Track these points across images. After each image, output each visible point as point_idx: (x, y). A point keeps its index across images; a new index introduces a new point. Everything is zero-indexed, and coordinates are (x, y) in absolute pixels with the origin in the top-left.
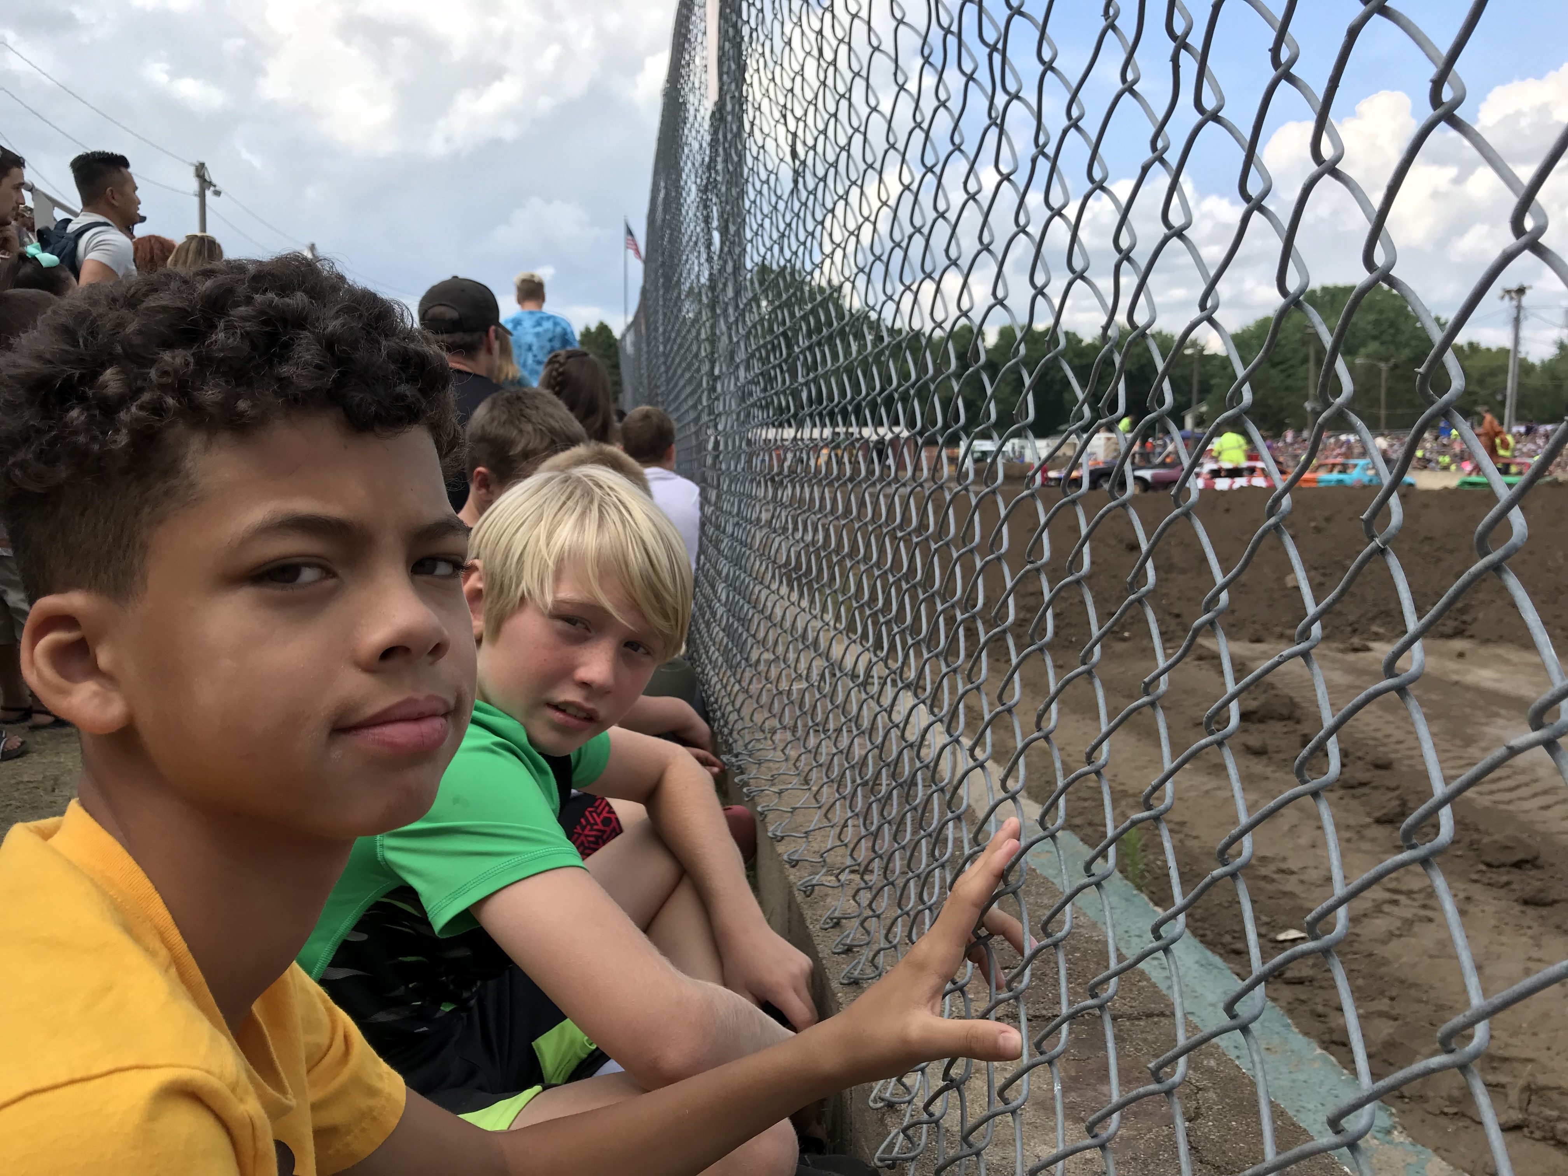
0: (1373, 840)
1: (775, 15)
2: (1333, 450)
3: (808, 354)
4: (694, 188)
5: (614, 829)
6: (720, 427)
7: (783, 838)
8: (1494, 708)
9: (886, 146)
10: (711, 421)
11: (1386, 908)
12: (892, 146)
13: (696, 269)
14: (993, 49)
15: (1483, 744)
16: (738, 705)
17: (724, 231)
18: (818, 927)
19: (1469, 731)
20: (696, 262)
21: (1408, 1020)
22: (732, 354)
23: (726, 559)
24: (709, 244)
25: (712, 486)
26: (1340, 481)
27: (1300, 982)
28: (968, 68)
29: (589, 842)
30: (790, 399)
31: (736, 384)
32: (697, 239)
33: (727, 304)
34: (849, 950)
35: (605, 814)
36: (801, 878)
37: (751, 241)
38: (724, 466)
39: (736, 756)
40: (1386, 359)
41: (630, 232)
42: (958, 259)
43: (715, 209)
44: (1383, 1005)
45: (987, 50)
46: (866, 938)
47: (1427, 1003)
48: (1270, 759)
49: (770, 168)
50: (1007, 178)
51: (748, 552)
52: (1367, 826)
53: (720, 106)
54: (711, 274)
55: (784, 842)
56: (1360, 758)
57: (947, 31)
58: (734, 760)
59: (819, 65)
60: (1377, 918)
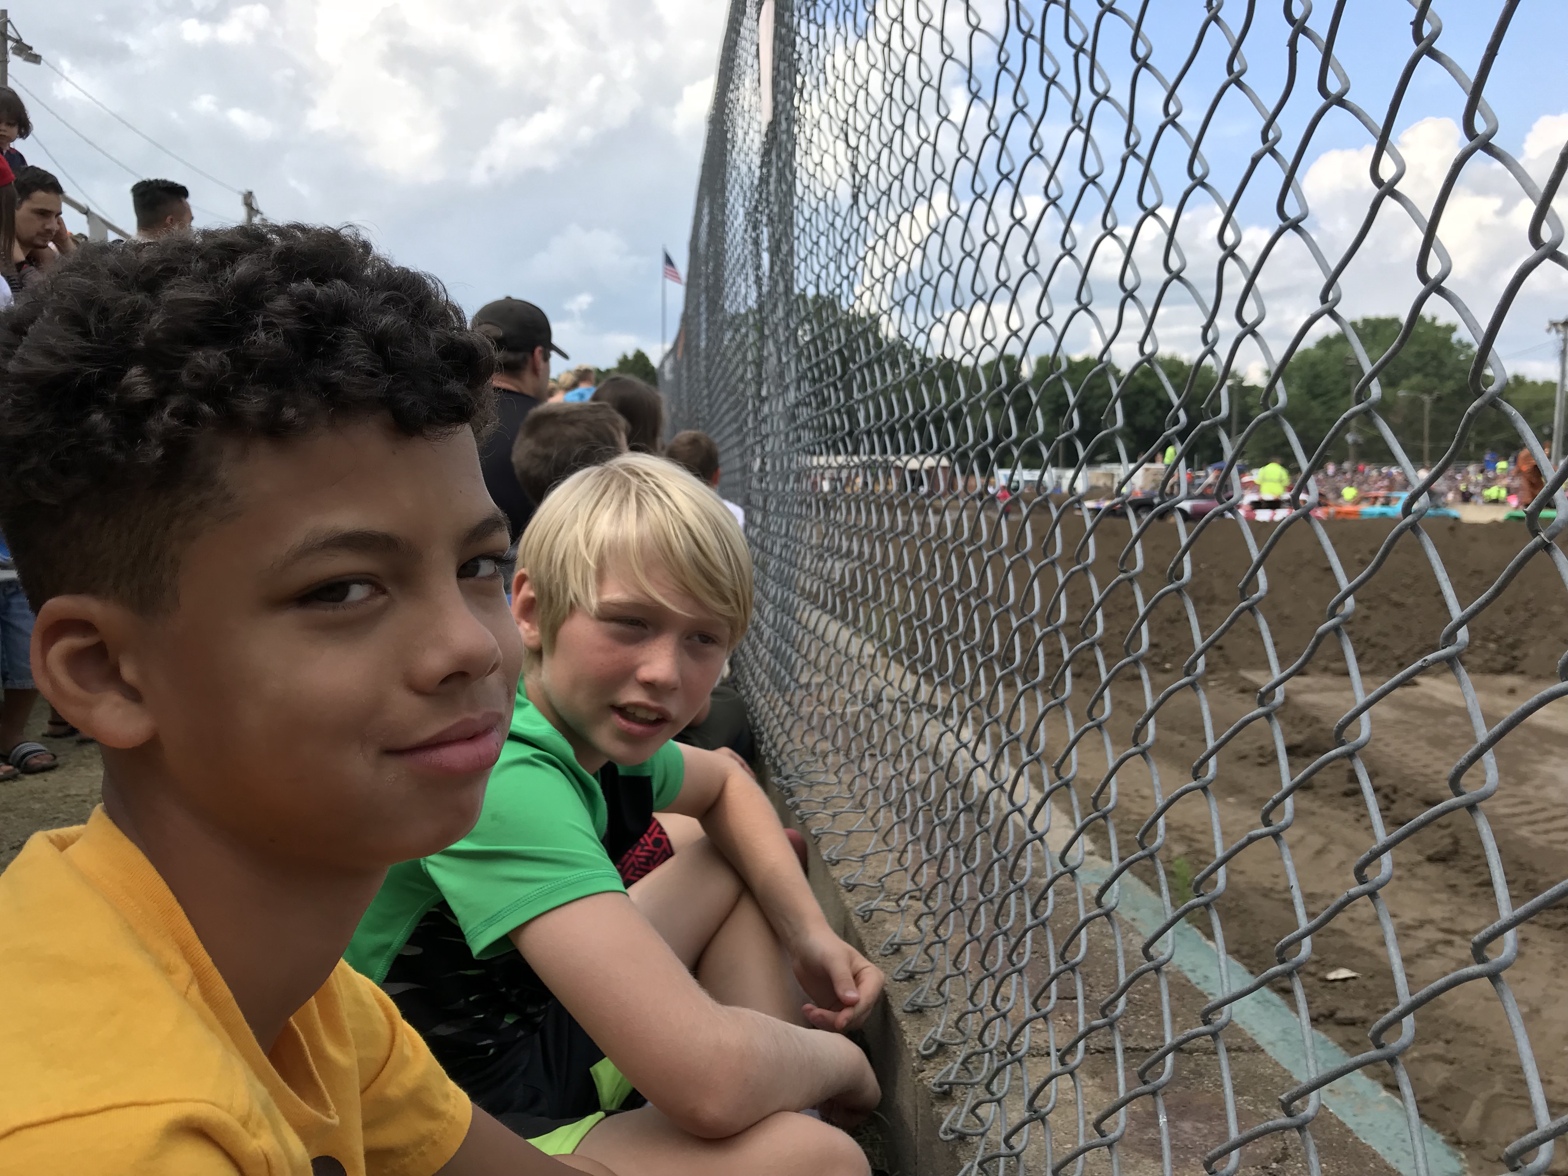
0: (1425, 879)
1: (838, 29)
2: (1375, 482)
3: (866, 371)
4: (741, 211)
5: (665, 851)
6: (768, 448)
7: (838, 862)
8: (1547, 746)
9: (958, 155)
10: (756, 443)
11: (1440, 948)
12: (964, 155)
13: (743, 291)
14: (1080, 49)
15: (1537, 782)
16: (788, 725)
17: (775, 251)
18: (877, 952)
19: (1523, 768)
20: (743, 285)
21: (1465, 1064)
22: (781, 375)
23: (774, 579)
24: (758, 267)
25: (758, 508)
26: (1383, 515)
27: (1352, 1023)
28: (1049, 71)
29: (640, 863)
30: (845, 417)
31: (784, 403)
32: (745, 261)
33: (777, 325)
34: (911, 977)
35: (655, 835)
36: (857, 903)
37: (805, 260)
38: (771, 487)
39: (787, 778)
40: (1430, 392)
41: (669, 261)
42: (1036, 266)
43: (765, 230)
44: (1438, 1048)
45: (1073, 51)
46: (929, 966)
47: (1483, 1046)
48: (1316, 793)
49: (827, 184)
50: (1092, 181)
51: (797, 573)
52: (1419, 864)
53: (773, 125)
54: (760, 295)
55: (838, 866)
56: (1409, 795)
57: (1028, 35)
58: (785, 782)
59: (885, 79)
60: (1431, 958)
